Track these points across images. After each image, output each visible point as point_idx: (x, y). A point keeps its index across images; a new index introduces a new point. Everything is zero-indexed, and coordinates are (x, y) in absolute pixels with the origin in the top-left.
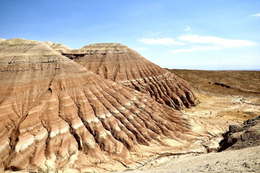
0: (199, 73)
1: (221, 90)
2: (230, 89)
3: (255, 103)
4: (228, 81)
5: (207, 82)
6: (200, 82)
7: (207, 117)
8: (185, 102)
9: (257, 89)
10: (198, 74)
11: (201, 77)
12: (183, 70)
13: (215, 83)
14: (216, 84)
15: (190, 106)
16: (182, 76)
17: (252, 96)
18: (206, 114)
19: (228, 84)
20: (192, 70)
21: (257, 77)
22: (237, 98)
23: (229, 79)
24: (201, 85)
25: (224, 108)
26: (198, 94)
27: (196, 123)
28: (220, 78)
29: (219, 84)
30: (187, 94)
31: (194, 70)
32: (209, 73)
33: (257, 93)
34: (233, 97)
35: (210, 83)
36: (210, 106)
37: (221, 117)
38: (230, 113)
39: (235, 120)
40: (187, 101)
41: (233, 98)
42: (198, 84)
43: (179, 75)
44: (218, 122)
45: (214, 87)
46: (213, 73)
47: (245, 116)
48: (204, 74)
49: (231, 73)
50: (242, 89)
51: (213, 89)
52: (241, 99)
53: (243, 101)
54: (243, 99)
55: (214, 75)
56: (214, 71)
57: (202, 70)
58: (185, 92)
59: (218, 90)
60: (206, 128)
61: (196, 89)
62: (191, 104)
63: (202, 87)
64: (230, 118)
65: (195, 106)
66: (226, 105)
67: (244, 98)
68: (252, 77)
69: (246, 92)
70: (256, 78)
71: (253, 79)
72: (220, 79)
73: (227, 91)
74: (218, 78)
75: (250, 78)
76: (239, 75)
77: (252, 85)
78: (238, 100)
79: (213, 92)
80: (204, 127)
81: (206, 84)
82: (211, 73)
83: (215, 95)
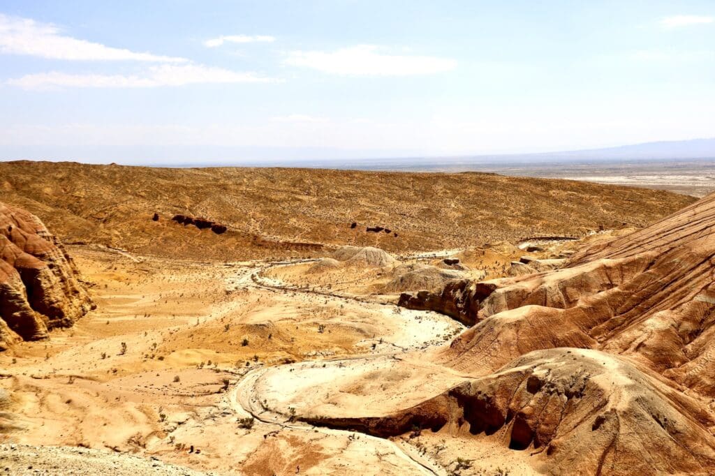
0: (122, 178)
1: (197, 242)
2: (228, 237)
3: (294, 285)
4: (221, 205)
5: (146, 214)
6: (122, 213)
7: (101, 372)
8: (17, 314)
9: (309, 233)
10: (117, 182)
11: (127, 192)
12: (56, 166)
13: (176, 215)
14: (180, 219)
15: (42, 330)
16: (48, 190)
17: (292, 258)
18: (104, 356)
19: (220, 218)
20: (94, 166)
21: (313, 190)
22: (245, 269)
23: (226, 199)
24: (124, 227)
25: (187, 318)
26: (103, 268)
27: (44, 408)
28: (199, 195)
29: (188, 221)
30: (30, 277)
31: (100, 167)
32: (159, 177)
33: (307, 245)
34: (233, 266)
35: (156, 218)
36: (136, 315)
37: (161, 359)
38: (196, 337)
39: (210, 363)
40: (26, 309)
41: (232, 270)
42: (111, 224)
43: (37, 185)
44: (142, 388)
45: (170, 234)
46: (172, 178)
47: (245, 343)
48: (138, 181)
49: (235, 177)
50: (265, 234)
51: (166, 240)
52: (255, 271)
53: (260, 280)
54: (261, 274)
55: (176, 187)
56: (177, 170)
57: (133, 167)
58: (19, 269)
59: (183, 245)
60: (81, 426)
61: (102, 247)
62: (51, 319)
63: (129, 234)
64: (193, 360)
65: (68, 324)
66: (199, 303)
67: (266, 270)
68: (297, 190)
69: (275, 246)
70: (309, 194)
71: (300, 197)
72: (197, 201)
73: (214, 247)
74: (191, 196)
75: (292, 192)
76: (260, 184)
77: (294, 220)
78: (245, 280)
79: (165, 254)
80: (72, 420)
81: (144, 224)
82: (165, 178)
83: (170, 267)
